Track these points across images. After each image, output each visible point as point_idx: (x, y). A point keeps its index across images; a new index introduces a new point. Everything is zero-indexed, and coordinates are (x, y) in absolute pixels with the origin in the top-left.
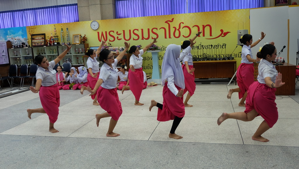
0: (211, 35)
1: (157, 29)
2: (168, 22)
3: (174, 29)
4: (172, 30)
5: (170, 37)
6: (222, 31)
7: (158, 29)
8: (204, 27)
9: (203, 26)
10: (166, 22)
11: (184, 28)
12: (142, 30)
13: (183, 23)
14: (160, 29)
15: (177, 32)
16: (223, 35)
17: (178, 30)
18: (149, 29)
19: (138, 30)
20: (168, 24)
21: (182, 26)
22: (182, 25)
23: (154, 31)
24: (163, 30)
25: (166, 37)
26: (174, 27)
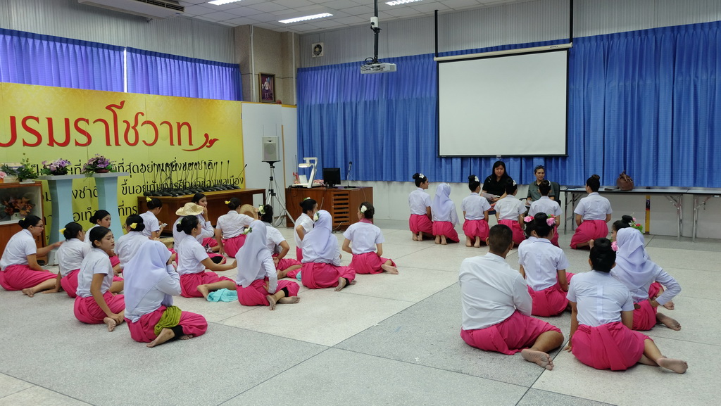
0: (191, 144)
1: (87, 121)
2: (113, 108)
3: (125, 125)
4: (122, 128)
5: (117, 144)
6: (206, 136)
7: (91, 122)
8: (179, 126)
9: (178, 123)
10: (109, 108)
11: (146, 125)
12: (50, 120)
13: (143, 114)
14: (94, 122)
15: (132, 132)
16: (208, 144)
17: (134, 128)
18: (67, 121)
19: (37, 119)
20: (112, 113)
21: (140, 122)
22: (141, 119)
23: (82, 125)
24: (102, 125)
25: (108, 143)
26: (125, 121)
